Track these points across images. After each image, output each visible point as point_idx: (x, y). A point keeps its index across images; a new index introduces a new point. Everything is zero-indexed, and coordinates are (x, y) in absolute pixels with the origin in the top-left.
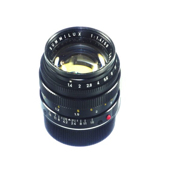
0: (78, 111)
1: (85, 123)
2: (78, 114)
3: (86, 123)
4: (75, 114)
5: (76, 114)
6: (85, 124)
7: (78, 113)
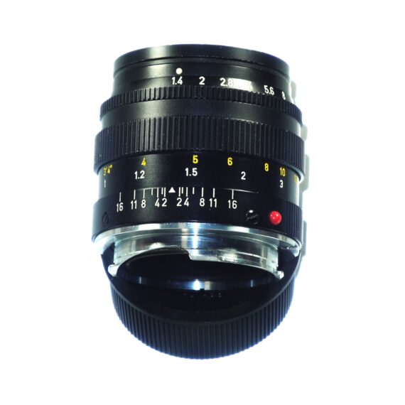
0: (195, 160)
1: (213, 199)
2: (194, 170)
3: (215, 200)
4: (187, 170)
5: (190, 172)
6: (214, 203)
7: (195, 166)
